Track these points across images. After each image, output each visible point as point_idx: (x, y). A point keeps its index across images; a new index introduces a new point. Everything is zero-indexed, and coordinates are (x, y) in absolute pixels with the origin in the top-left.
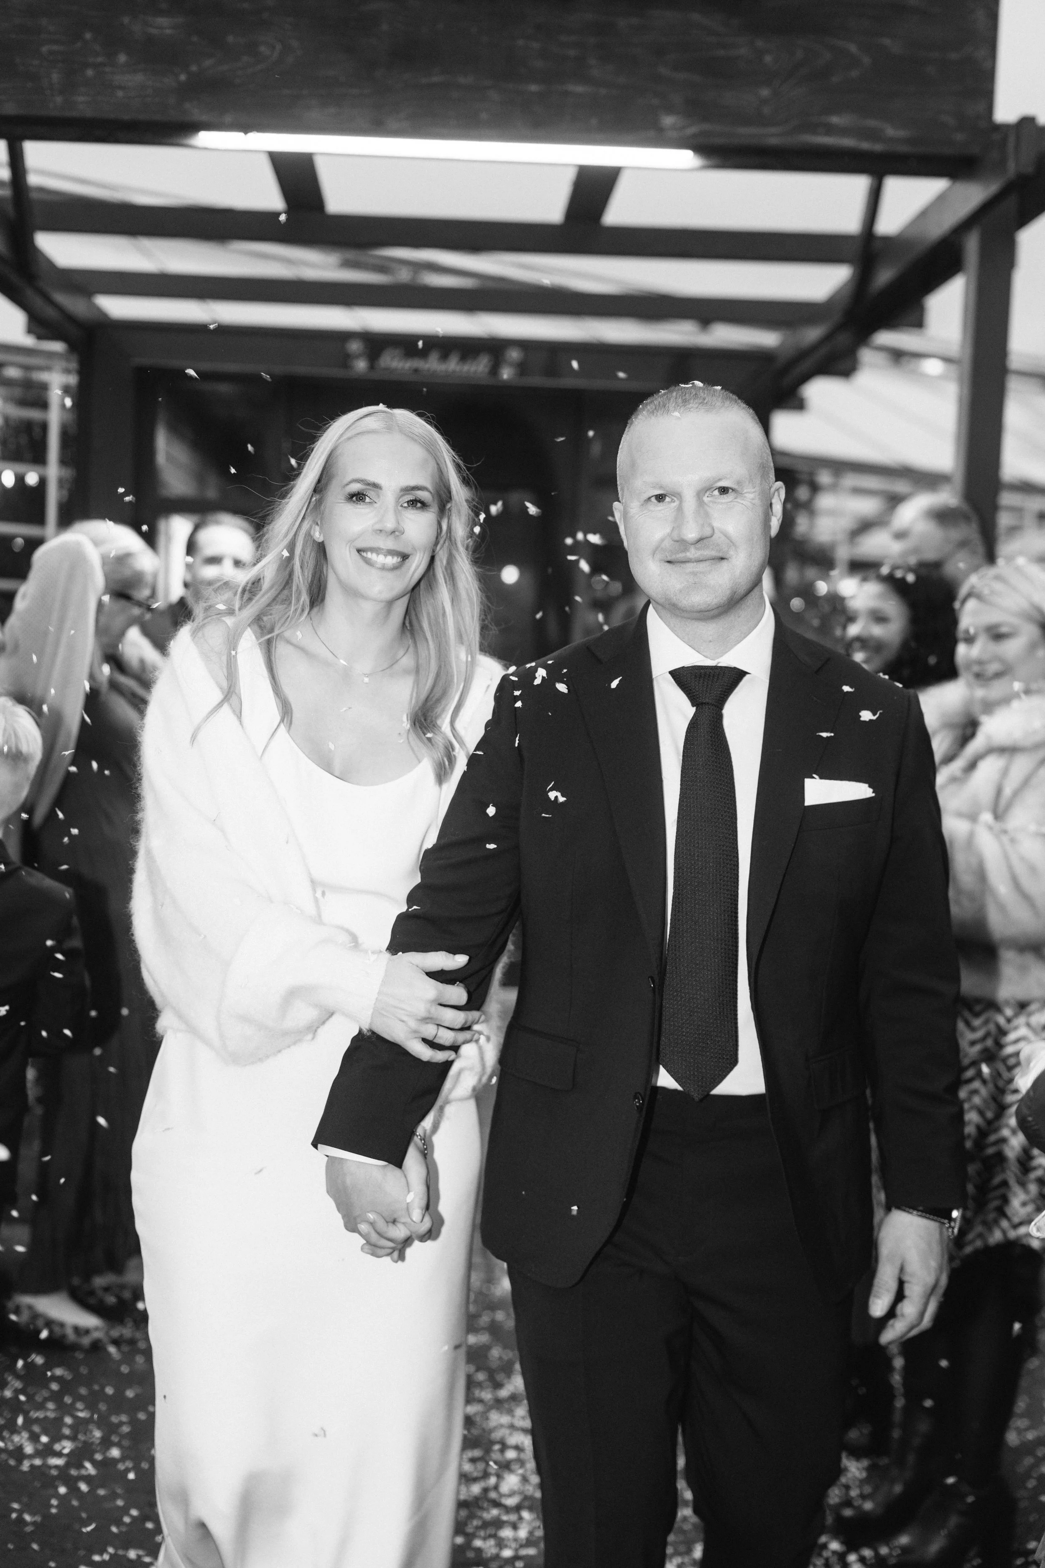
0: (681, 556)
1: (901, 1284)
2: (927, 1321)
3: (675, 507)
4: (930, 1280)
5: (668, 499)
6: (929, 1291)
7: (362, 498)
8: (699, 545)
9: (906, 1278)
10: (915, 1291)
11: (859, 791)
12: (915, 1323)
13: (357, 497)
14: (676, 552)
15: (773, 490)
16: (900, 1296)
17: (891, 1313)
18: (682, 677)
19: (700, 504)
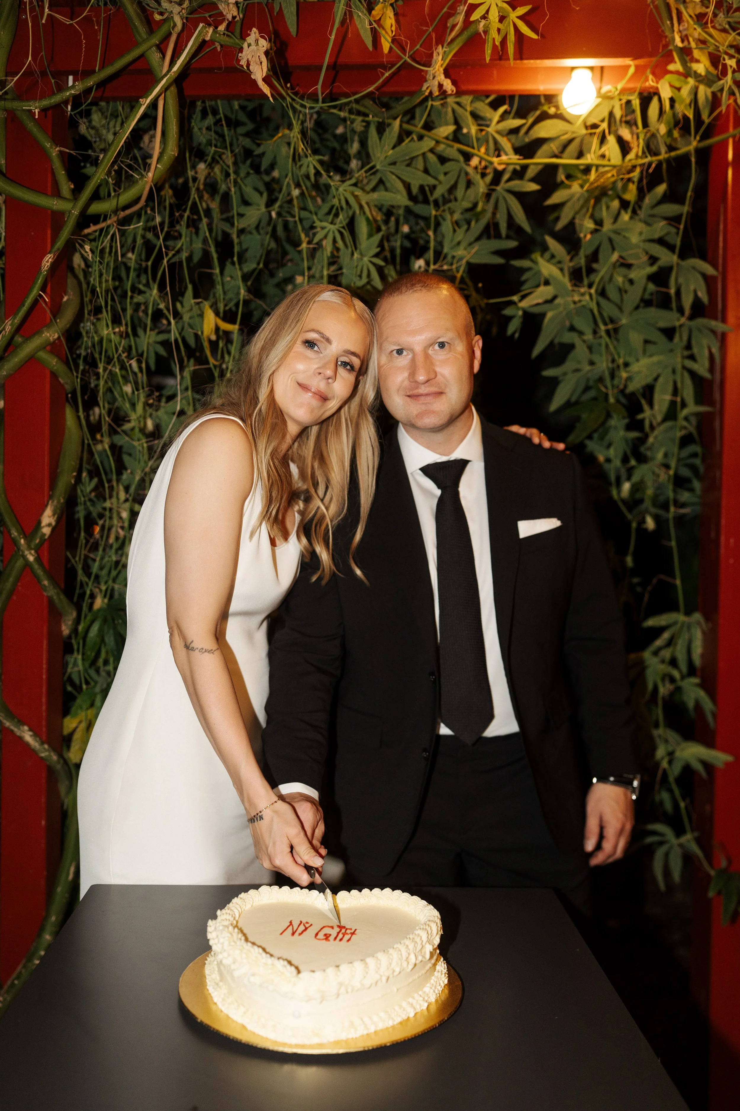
0: (415, 392)
1: (602, 829)
2: (619, 853)
3: (409, 360)
4: (618, 826)
5: (405, 353)
8: (426, 384)
9: (604, 824)
10: (611, 832)
11: (550, 524)
14: (412, 389)
15: (474, 342)
16: (601, 837)
17: (599, 847)
18: (428, 471)
19: (427, 356)
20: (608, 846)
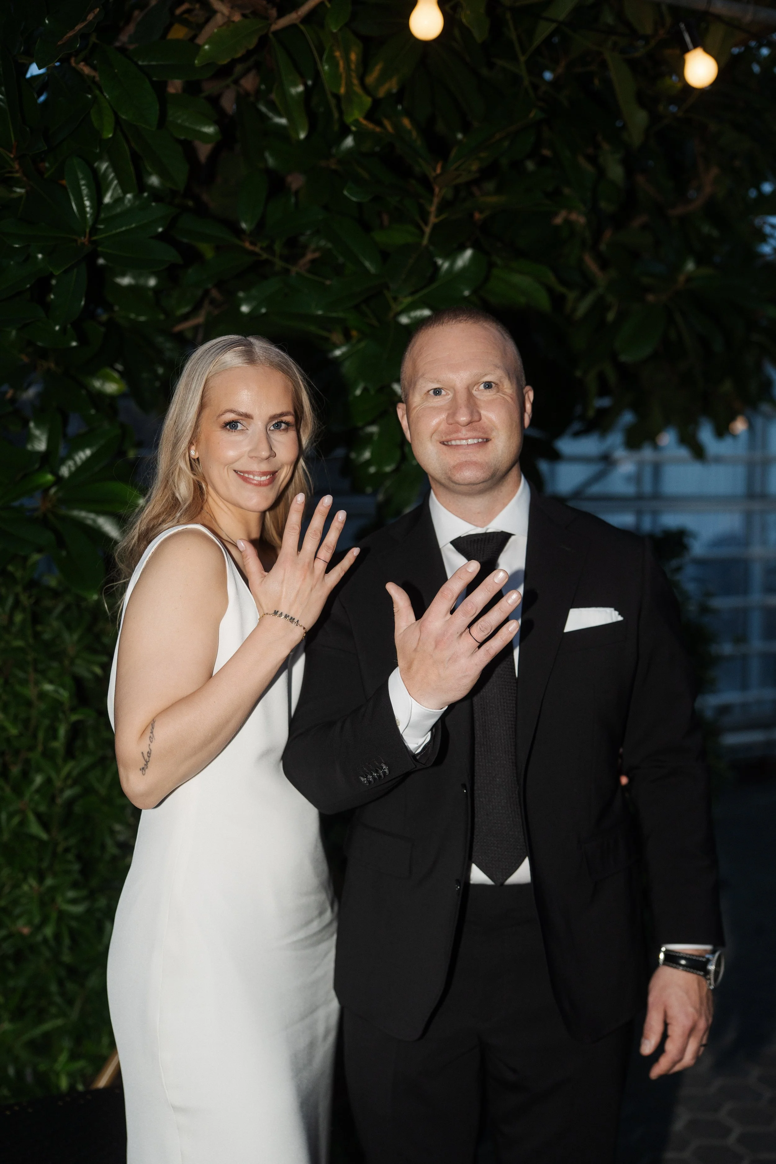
0: (453, 436)
1: (666, 1025)
3: (449, 399)
5: (443, 392)
6: (687, 1032)
7: (235, 426)
8: (468, 427)
9: (668, 1021)
10: (676, 1032)
12: (676, 1058)
13: (231, 425)
14: (450, 433)
15: (524, 392)
16: (665, 1036)
18: (461, 545)
19: (470, 396)
20: (672, 1047)
